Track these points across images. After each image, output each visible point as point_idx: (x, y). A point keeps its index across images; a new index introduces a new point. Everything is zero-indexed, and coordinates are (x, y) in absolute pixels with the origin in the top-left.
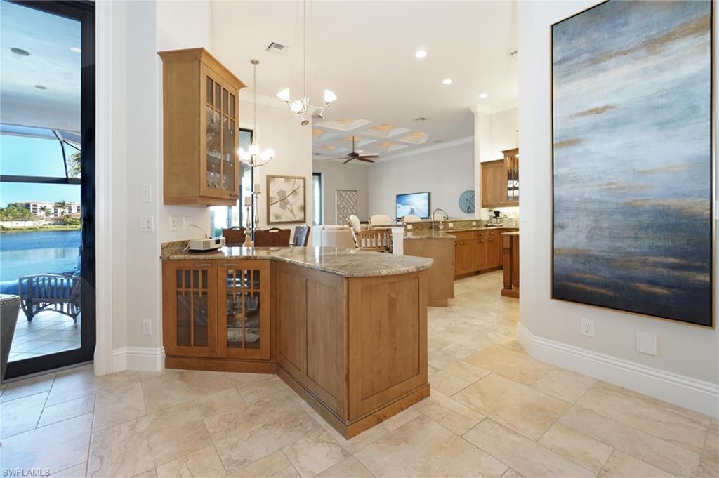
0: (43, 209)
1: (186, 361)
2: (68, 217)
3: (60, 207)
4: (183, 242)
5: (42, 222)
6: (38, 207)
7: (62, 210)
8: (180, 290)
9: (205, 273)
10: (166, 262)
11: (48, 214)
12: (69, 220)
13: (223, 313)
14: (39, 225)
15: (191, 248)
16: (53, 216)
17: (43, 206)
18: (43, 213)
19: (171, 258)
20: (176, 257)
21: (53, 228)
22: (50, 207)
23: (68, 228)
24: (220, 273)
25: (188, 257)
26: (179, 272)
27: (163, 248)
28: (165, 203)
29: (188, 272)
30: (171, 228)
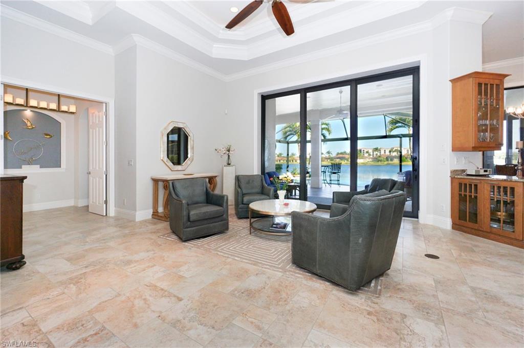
0: (367, 152)
1: (464, 228)
2: (380, 157)
3: (375, 151)
4: (463, 170)
5: (368, 160)
6: (365, 151)
7: (377, 152)
8: (461, 193)
9: (476, 186)
10: (453, 179)
11: (370, 155)
12: (380, 159)
13: (488, 208)
14: (366, 161)
15: (468, 173)
16: (371, 156)
17: (367, 150)
18: (367, 154)
19: (456, 177)
20: (458, 177)
21: (372, 163)
22: (371, 151)
23: (380, 163)
24: (485, 186)
25: (465, 177)
26: (460, 184)
27: (451, 172)
28: (453, 151)
29: (466, 185)
30: (455, 163)
